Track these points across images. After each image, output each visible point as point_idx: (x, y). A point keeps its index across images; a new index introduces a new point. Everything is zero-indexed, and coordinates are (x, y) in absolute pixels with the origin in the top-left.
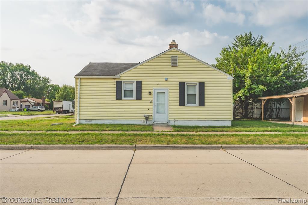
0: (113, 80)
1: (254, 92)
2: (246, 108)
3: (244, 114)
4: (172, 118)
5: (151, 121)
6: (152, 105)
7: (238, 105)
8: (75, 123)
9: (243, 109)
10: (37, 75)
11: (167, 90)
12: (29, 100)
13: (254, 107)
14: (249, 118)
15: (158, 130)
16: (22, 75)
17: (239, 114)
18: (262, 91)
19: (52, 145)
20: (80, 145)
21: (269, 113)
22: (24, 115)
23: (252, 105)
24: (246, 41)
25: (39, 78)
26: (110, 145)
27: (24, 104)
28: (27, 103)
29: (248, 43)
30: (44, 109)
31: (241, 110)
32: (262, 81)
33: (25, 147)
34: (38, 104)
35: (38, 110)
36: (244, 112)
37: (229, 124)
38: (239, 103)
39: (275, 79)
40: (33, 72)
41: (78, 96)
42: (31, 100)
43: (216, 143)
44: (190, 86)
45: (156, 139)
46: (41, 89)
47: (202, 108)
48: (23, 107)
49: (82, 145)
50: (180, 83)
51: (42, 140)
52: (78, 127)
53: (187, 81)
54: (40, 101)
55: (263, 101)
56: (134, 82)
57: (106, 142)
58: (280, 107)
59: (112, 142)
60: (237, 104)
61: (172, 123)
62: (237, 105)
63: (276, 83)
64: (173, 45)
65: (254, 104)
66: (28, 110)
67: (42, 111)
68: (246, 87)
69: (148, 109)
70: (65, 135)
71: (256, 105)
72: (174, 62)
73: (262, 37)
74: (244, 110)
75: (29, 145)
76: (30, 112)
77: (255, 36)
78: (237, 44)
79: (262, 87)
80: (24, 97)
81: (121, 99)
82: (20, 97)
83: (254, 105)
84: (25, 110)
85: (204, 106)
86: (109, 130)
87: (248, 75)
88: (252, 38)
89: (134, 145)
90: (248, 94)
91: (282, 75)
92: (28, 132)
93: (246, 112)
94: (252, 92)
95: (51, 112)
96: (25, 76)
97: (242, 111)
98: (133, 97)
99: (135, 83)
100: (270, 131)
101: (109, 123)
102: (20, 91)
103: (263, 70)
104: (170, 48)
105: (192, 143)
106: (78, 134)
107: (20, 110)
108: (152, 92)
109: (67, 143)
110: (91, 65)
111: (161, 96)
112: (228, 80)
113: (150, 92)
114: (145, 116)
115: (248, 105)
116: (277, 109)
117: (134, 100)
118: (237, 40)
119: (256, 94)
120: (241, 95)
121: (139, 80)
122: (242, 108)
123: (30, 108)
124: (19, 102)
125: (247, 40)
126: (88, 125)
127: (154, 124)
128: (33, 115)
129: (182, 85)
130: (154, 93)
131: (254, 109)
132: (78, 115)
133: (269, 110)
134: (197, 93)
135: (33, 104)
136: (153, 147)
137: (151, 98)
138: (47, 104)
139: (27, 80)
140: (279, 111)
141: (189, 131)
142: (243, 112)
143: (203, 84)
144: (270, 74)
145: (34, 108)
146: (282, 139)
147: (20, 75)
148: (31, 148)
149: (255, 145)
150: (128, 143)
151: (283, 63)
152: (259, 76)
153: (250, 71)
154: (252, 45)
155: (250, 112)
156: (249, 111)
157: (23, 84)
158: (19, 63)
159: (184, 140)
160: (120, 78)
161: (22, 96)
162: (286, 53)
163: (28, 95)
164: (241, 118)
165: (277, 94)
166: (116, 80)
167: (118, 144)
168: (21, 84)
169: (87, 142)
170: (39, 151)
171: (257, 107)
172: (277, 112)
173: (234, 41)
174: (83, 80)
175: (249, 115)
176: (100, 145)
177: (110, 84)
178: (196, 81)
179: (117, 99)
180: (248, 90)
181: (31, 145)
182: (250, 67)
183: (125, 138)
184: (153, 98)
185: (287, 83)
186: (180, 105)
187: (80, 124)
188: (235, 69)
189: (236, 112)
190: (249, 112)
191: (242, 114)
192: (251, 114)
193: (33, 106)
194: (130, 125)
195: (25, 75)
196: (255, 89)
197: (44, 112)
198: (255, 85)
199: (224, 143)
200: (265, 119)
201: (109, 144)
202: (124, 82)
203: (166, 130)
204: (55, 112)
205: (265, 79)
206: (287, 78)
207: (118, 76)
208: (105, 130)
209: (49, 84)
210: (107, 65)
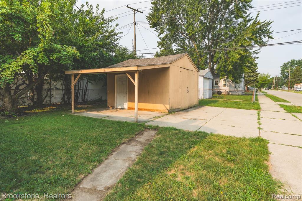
1: (59, 59)
2: (39, 89)
3: (35, 100)
7: (24, 83)
9: (34, 91)
13: (52, 87)
17: (25, 100)
23: (50, 84)
31: (29, 94)
36: (36, 97)
38: (24, 79)
55: (73, 78)
58: (87, 87)
60: (21, 82)
62: (20, 85)
65: (53, 82)
68: (41, 45)
71: (55, 84)
74: (35, 93)
83: (52, 84)
90: (45, 61)
93: (40, 95)
94: (55, 57)
97: (31, 94)
115: (43, 84)
116: (84, 90)
119: (62, 62)
120: (30, 62)
122: (32, 90)
131: (52, 90)
140: (85, 93)
142: (33, 96)
155: (47, 96)
156: (44, 94)
164: (30, 108)
171: (58, 86)
172: (83, 93)
175: (45, 101)
180: (45, 52)
190: (44, 96)
191: (32, 99)
192: (47, 99)
196: (59, 52)
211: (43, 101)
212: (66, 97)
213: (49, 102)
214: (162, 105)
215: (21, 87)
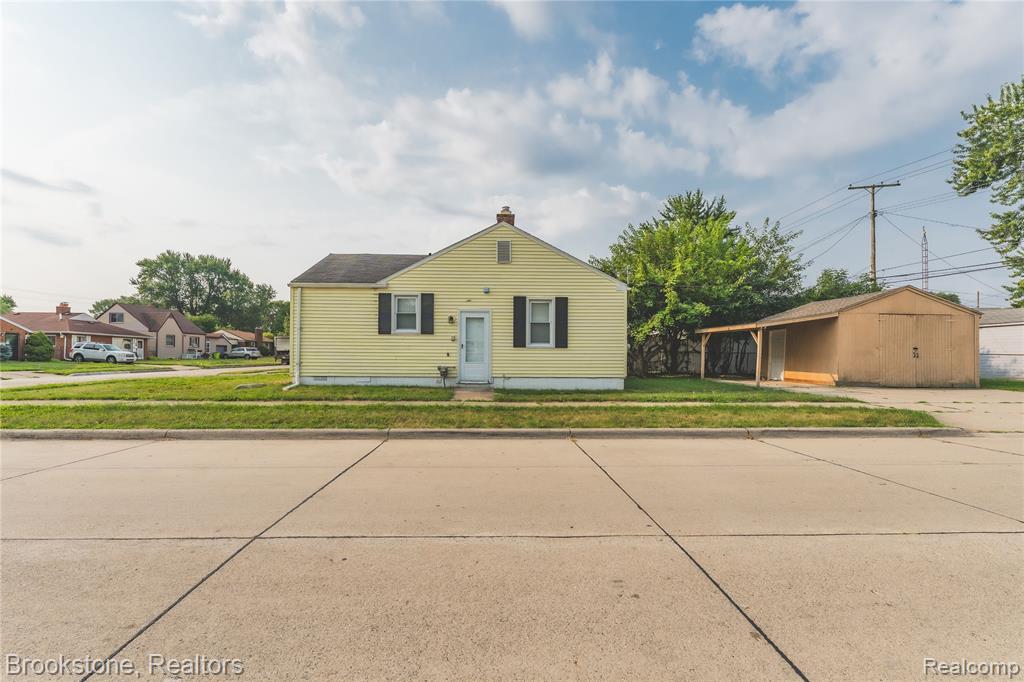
0: (373, 292)
1: (685, 319)
2: (674, 353)
3: (669, 365)
4: (498, 372)
5: (454, 380)
6: (457, 344)
7: (657, 345)
8: (291, 383)
9: (668, 353)
10: (245, 280)
11: (488, 312)
12: (227, 335)
13: (690, 350)
14: (679, 373)
15: (463, 397)
16: (213, 279)
17: (658, 364)
18: (701, 314)
19: (212, 430)
20: (272, 430)
21: (721, 363)
22: (209, 368)
24: (690, 210)
25: (251, 286)
26: (336, 430)
27: (213, 344)
28: (221, 342)
29: (693, 214)
30: (257, 353)
31: (662, 356)
32: (703, 294)
33: (152, 433)
34: (247, 344)
35: (245, 357)
36: (670, 362)
37: (619, 385)
38: (657, 340)
39: (730, 289)
40: (237, 273)
41: (298, 326)
42: (229, 335)
43: (562, 424)
44: (536, 304)
45: (439, 417)
46: (255, 310)
47: (561, 351)
48: (212, 349)
49: (275, 430)
50: (516, 298)
51: (194, 420)
52: (293, 393)
53: (531, 294)
54: (251, 336)
55: (703, 338)
56: (417, 296)
57: (331, 423)
58: (745, 350)
59: (345, 423)
60: (653, 343)
61: (499, 384)
63: (733, 298)
64: (506, 218)
65: (691, 343)
66: (223, 357)
67: (254, 358)
68: (668, 307)
69: (448, 354)
70: (250, 408)
71: (693, 345)
72: (504, 253)
73: (722, 200)
74: (669, 357)
75: (160, 430)
76: (228, 361)
77: (709, 199)
78: (671, 214)
79: (701, 307)
80: (217, 327)
81: (389, 333)
82: (208, 328)
83: (690, 345)
84: (218, 355)
85: (566, 347)
86: (355, 399)
87: (672, 280)
88: (702, 202)
89: (387, 430)
90: (672, 323)
91: (745, 281)
92: (171, 403)
93: (674, 359)
94: (680, 318)
95: (271, 360)
96: (218, 283)
97: (664, 358)
98: (415, 328)
99: (420, 297)
100: (695, 400)
101: (363, 384)
102: (209, 315)
103: (706, 273)
104: (499, 221)
105: (509, 426)
106: (278, 408)
107: (205, 356)
108: (456, 317)
109: (245, 425)
110: (331, 259)
111: (474, 325)
112: (619, 291)
113: (451, 318)
114: (439, 368)
115: (679, 346)
116: (739, 354)
117: (417, 334)
118: (670, 207)
119: (688, 322)
120: (659, 324)
121: (427, 291)
122: (665, 352)
123: (228, 352)
124: (202, 338)
125: (692, 206)
126: (318, 386)
127: (460, 386)
128: (230, 367)
129: (519, 303)
130: (461, 319)
131: (690, 354)
132: (297, 367)
133: (723, 356)
134: (552, 320)
135: (234, 343)
136: (426, 432)
137: (454, 331)
138: (266, 343)
139: (225, 291)
140: (742, 359)
141: (525, 401)
142: (667, 360)
143: (565, 300)
144: (720, 280)
145: (236, 352)
146: (703, 416)
147: (208, 280)
148: (166, 437)
149: (642, 429)
150: (376, 425)
151: (750, 256)
152: (696, 284)
153: (679, 273)
154: (702, 218)
155: (683, 361)
156: (681, 359)
157: (216, 299)
158: (205, 254)
159: (497, 419)
160: (386, 288)
161: (213, 326)
162: (759, 234)
163: (225, 325)
164: (662, 373)
165: (735, 323)
166: (378, 292)
167: (352, 427)
168: (211, 299)
169: (289, 422)
170: (181, 442)
171: (696, 349)
172: (739, 360)
173: (664, 210)
174: (306, 291)
175: (680, 367)
176: (313, 430)
177: (364, 302)
178: (550, 294)
179: (380, 333)
180: (672, 314)
181: (165, 431)
182: (678, 265)
183: (374, 414)
184: (458, 331)
185: (757, 298)
186: (515, 346)
187: (301, 385)
188: (645, 268)
189: (652, 360)
190: (679, 361)
191: (665, 364)
192: (684, 365)
193: (234, 346)
194: (407, 387)
195: (220, 280)
196: (686, 311)
197: (257, 362)
198: (688, 303)
199: (578, 425)
200: (707, 374)
201: (334, 427)
202: (396, 296)
203: (476, 398)
204: (279, 361)
205: (710, 290)
206: (758, 288)
207: (382, 283)
208: (347, 399)
209: (271, 301)
210: (366, 259)
211: (678, 366)
212: (709, 364)
213: (685, 370)
214: (828, 375)
215: (653, 349)
